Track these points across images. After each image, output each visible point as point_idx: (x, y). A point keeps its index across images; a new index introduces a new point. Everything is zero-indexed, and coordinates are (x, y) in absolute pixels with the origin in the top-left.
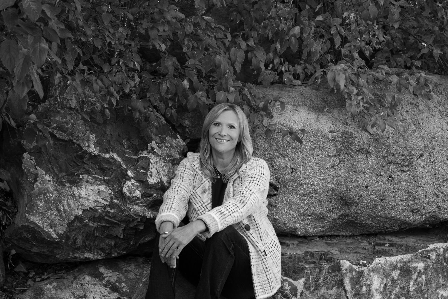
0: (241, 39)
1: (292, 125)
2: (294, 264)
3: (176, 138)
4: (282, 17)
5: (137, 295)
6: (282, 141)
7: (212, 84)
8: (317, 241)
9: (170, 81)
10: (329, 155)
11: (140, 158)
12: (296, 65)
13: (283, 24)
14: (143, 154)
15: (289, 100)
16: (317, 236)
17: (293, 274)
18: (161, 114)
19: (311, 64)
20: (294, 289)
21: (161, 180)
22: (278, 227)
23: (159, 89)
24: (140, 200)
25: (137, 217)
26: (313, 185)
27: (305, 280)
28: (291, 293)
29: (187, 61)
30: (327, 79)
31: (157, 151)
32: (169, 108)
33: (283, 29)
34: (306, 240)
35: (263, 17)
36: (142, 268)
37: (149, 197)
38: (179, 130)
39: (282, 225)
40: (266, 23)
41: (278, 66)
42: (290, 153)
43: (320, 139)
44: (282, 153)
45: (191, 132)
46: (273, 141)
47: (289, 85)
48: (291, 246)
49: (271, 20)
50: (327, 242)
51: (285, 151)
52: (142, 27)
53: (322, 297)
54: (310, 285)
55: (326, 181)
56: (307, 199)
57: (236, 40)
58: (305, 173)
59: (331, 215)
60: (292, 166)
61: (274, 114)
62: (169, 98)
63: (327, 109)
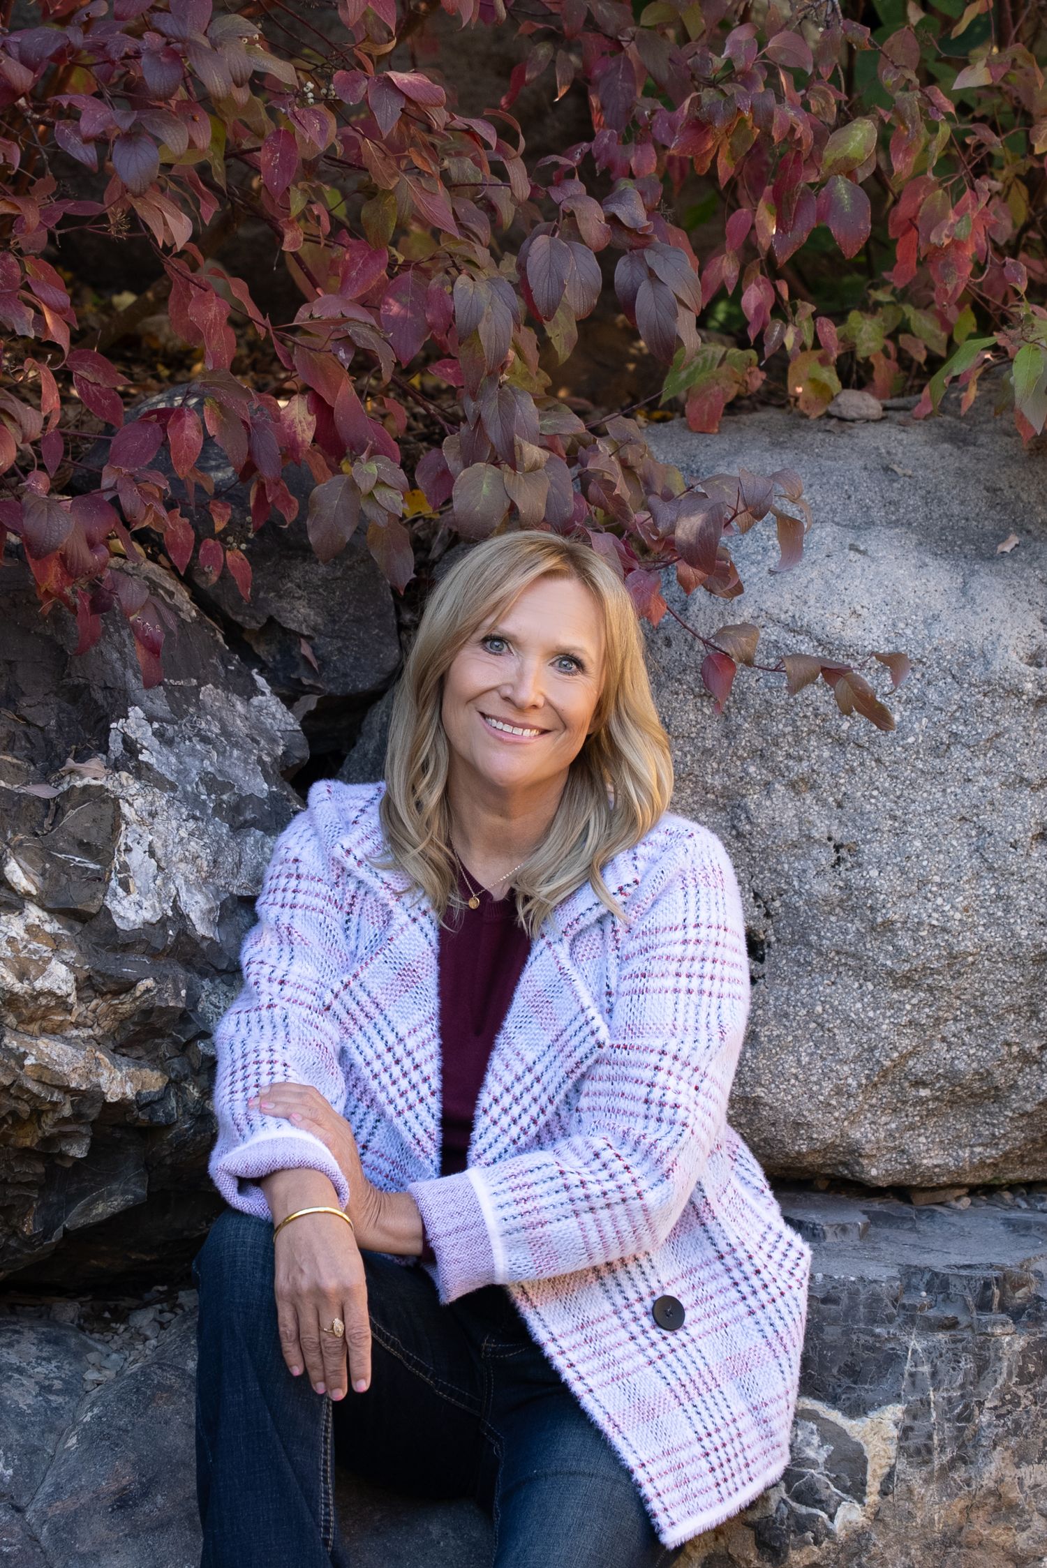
0: (576, 187)
1: (838, 623)
2: (846, 1333)
3: (249, 691)
4: (786, 69)
5: (51, 1495)
6: (788, 708)
7: (422, 411)
8: (961, 1213)
9: (221, 406)
10: (1022, 780)
11: (66, 795)
12: (854, 316)
13: (793, 106)
14: (82, 777)
15: (819, 499)
16: (959, 1186)
17: (846, 1382)
18: (174, 569)
19: (925, 305)
20: (850, 1460)
21: (175, 907)
22: (765, 1140)
23: (165, 444)
24: (70, 1012)
25: (56, 1097)
26: (944, 930)
27: (906, 1412)
28: (837, 1481)
29: (303, 300)
30: (1011, 389)
31: (153, 761)
32: (211, 542)
33: (793, 130)
34: (906, 1208)
35: (688, 67)
36: (78, 1356)
37: (116, 994)
38: (261, 650)
39: (785, 1134)
40: (706, 100)
41: (765, 324)
42: (824, 769)
43: (980, 697)
44: (787, 767)
45: (324, 662)
46: (739, 709)
47: (820, 418)
48: (830, 1239)
49: (728, 88)
50: (1013, 1215)
51: (800, 759)
52: (77, 131)
53: (992, 1500)
54: (930, 1437)
55: (1006, 911)
56: (914, 1001)
57: (557, 195)
58: (903, 871)
59: (1034, 1080)
60: (837, 836)
61: (746, 572)
62: (210, 489)
63: (1014, 540)
